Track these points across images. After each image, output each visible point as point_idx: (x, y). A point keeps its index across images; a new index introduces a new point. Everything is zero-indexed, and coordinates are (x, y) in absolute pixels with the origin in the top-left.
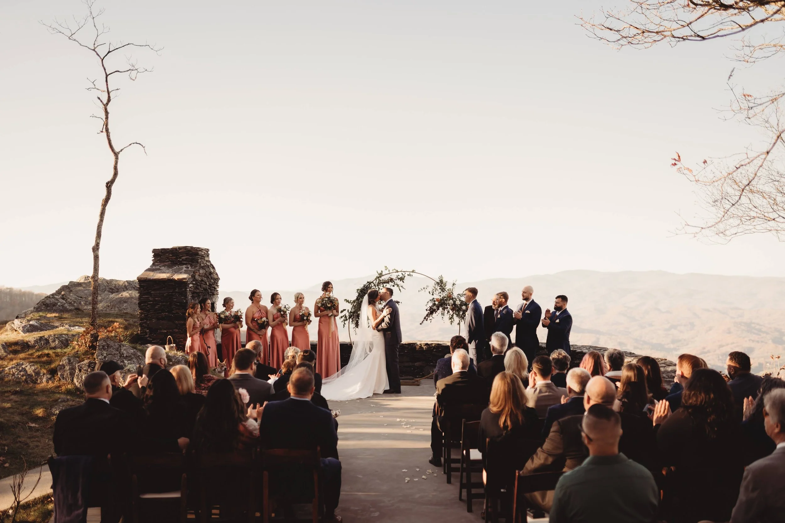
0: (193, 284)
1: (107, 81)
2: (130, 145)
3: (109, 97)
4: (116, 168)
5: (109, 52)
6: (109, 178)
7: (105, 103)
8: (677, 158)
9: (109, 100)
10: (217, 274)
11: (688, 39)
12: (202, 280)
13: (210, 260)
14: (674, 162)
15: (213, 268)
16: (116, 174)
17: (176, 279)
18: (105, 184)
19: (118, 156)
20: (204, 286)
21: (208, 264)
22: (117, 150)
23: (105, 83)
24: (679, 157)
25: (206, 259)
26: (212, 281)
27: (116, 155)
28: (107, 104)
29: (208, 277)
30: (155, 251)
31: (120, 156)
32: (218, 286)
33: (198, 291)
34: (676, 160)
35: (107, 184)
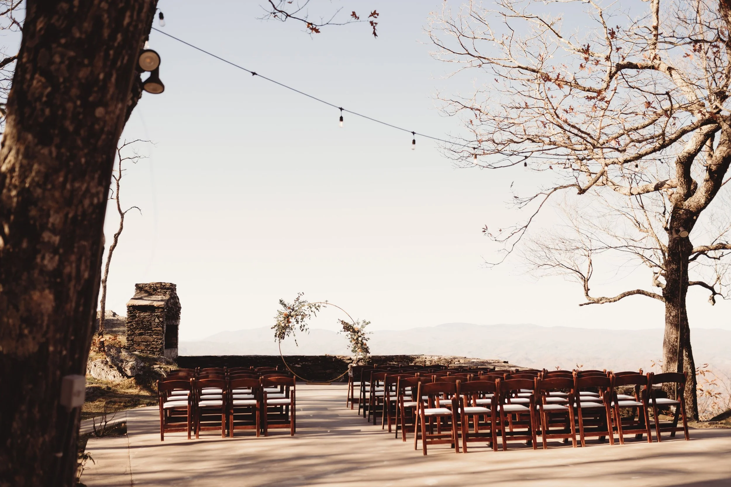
0: (166, 309)
1: (120, 164)
2: (131, 208)
3: (120, 175)
4: (122, 225)
5: (125, 145)
6: (117, 232)
7: (117, 179)
8: (485, 228)
9: (120, 177)
10: (180, 304)
11: (488, 168)
12: (172, 307)
13: (177, 293)
14: (484, 230)
15: (178, 299)
16: (121, 229)
17: (155, 305)
18: (114, 235)
19: (123, 216)
20: (173, 312)
21: (175, 296)
22: (123, 212)
23: (119, 165)
24: (487, 227)
25: (175, 292)
26: (177, 308)
27: (122, 215)
28: (119, 180)
29: (174, 305)
30: (137, 285)
31: (124, 216)
32: (180, 313)
33: (169, 315)
34: (485, 229)
35: (115, 235)
